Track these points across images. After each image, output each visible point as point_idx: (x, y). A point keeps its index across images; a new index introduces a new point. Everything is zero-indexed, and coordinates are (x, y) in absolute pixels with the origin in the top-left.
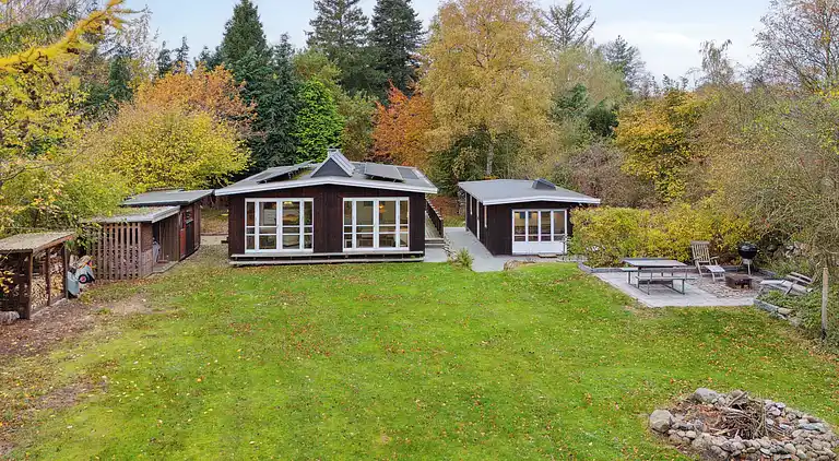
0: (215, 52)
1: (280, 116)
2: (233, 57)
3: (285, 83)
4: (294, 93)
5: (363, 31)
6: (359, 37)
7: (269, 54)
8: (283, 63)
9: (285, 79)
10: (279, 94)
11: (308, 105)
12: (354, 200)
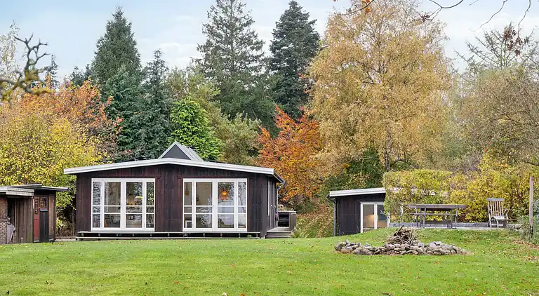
0: (85, 71)
1: (151, 138)
2: (103, 76)
3: (157, 102)
4: (167, 114)
5: (257, 57)
6: (254, 64)
7: (144, 74)
8: (156, 81)
9: (158, 98)
10: (150, 114)
11: (181, 127)
12: (194, 181)
